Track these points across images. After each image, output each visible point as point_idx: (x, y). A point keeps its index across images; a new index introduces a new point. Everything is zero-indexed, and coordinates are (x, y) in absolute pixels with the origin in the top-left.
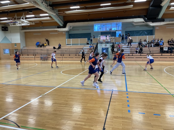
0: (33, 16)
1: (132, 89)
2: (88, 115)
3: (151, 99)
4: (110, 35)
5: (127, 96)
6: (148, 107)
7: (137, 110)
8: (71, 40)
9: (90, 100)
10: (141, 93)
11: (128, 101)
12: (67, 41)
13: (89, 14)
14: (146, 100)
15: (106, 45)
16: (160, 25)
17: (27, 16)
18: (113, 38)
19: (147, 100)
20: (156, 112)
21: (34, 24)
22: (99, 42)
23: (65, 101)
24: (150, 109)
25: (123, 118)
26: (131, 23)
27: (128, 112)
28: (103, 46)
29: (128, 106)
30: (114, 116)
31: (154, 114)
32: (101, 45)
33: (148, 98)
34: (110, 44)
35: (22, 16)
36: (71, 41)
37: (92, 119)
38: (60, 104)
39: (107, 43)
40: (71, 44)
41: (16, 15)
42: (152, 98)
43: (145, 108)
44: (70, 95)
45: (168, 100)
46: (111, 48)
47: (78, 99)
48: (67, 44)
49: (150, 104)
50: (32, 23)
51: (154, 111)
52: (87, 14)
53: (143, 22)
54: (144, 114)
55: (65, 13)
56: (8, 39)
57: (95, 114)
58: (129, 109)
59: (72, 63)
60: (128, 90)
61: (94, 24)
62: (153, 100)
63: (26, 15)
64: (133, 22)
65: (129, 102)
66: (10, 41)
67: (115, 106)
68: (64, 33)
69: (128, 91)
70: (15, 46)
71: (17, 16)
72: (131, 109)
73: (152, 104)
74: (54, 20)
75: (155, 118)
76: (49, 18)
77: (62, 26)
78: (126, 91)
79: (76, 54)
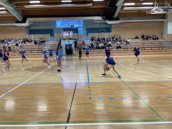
1: (93, 80)
2: (55, 105)
3: (108, 87)
4: (72, 32)
5: (89, 86)
6: (105, 93)
7: (96, 96)
9: (56, 93)
10: (100, 83)
11: (89, 90)
13: (50, 10)
14: (103, 88)
15: (69, 42)
16: (115, 24)
18: (76, 34)
19: (105, 88)
20: (111, 96)
22: (62, 38)
23: (30, 96)
24: (107, 94)
25: (85, 104)
26: (92, 21)
27: (89, 99)
29: (90, 94)
30: (78, 104)
31: (110, 98)
32: (65, 41)
33: (106, 86)
34: (73, 40)
36: (32, 37)
37: (58, 108)
38: (27, 100)
39: (70, 39)
40: (33, 40)
43: (103, 94)
44: (36, 90)
45: (121, 86)
46: (74, 44)
47: (44, 93)
49: (107, 91)
51: (109, 96)
52: (48, 10)
53: (102, 20)
55: (24, 7)
57: (61, 104)
58: (90, 96)
59: (35, 60)
60: (90, 81)
61: (56, 20)
62: (109, 88)
64: (93, 20)
67: (79, 95)
68: (23, 28)
72: (92, 96)
73: (108, 91)
74: (11, 14)
75: (110, 101)
76: (5, 12)
77: (22, 21)
78: (88, 82)
79: (38, 51)
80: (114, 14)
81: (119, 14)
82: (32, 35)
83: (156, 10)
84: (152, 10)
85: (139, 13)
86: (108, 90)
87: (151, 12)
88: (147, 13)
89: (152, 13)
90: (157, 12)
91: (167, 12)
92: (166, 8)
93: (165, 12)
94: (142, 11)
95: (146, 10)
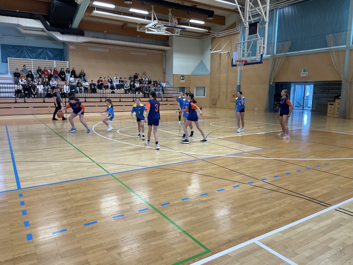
1: (33, 180)
3: (76, 194)
5: (22, 199)
6: (72, 213)
10: (54, 186)
14: (65, 198)
16: (76, 42)
19: (68, 198)
20: (89, 218)
24: (76, 215)
25: (15, 260)
26: (15, 28)
27: (27, 241)
31: (85, 225)
33: (70, 192)
42: (77, 191)
43: (65, 217)
49: (75, 205)
51: (84, 218)
53: (42, 30)
54: (66, 230)
58: (28, 232)
60: (23, 185)
62: (79, 195)
64: (18, 25)
65: (26, 214)
69: (22, 187)
72: (33, 230)
73: (78, 204)
75: (88, 233)
78: (16, 188)
80: (71, 20)
81: (82, 21)
83: (153, 27)
84: (147, 26)
85: (124, 28)
86: (78, 201)
87: (145, 29)
88: (138, 30)
89: (147, 32)
90: (155, 32)
91: (173, 34)
92: (170, 25)
93: (169, 34)
94: (129, 25)
95: (136, 24)
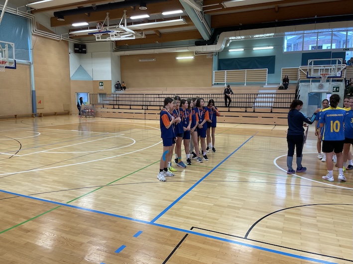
0: (147, 16)
8: (226, 73)
12: (214, 75)
15: (321, 87)
17: (133, 18)
18: (344, 67)
21: (143, 37)
22: (307, 78)
28: (314, 88)
32: (308, 86)
34: (333, 83)
35: (121, 17)
36: (226, 77)
40: (225, 82)
41: (108, 16)
48: (214, 82)
50: (140, 35)
52: (274, 8)
55: (222, 6)
56: (85, 72)
63: (129, 14)
66: (91, 75)
68: (209, 57)
70: (101, 87)
71: (111, 17)
74: (193, 24)
76: (182, 20)
77: (208, 39)
79: (246, 107)
82: (226, 71)
